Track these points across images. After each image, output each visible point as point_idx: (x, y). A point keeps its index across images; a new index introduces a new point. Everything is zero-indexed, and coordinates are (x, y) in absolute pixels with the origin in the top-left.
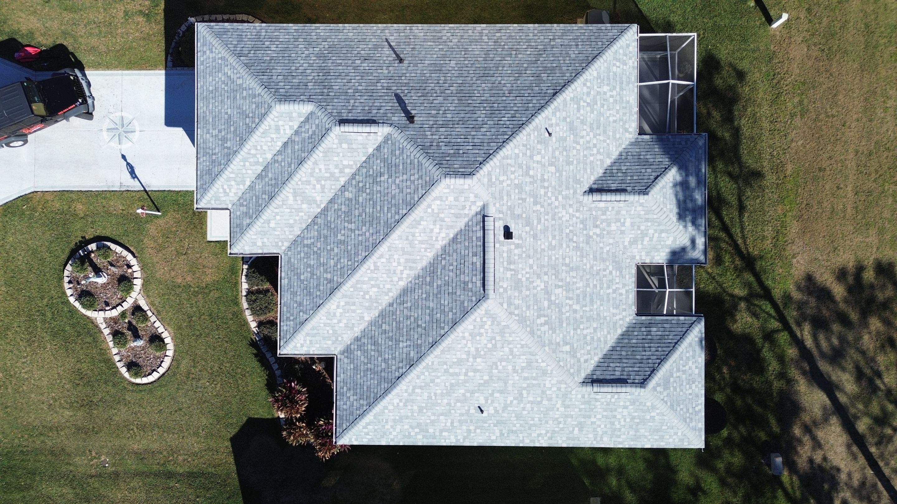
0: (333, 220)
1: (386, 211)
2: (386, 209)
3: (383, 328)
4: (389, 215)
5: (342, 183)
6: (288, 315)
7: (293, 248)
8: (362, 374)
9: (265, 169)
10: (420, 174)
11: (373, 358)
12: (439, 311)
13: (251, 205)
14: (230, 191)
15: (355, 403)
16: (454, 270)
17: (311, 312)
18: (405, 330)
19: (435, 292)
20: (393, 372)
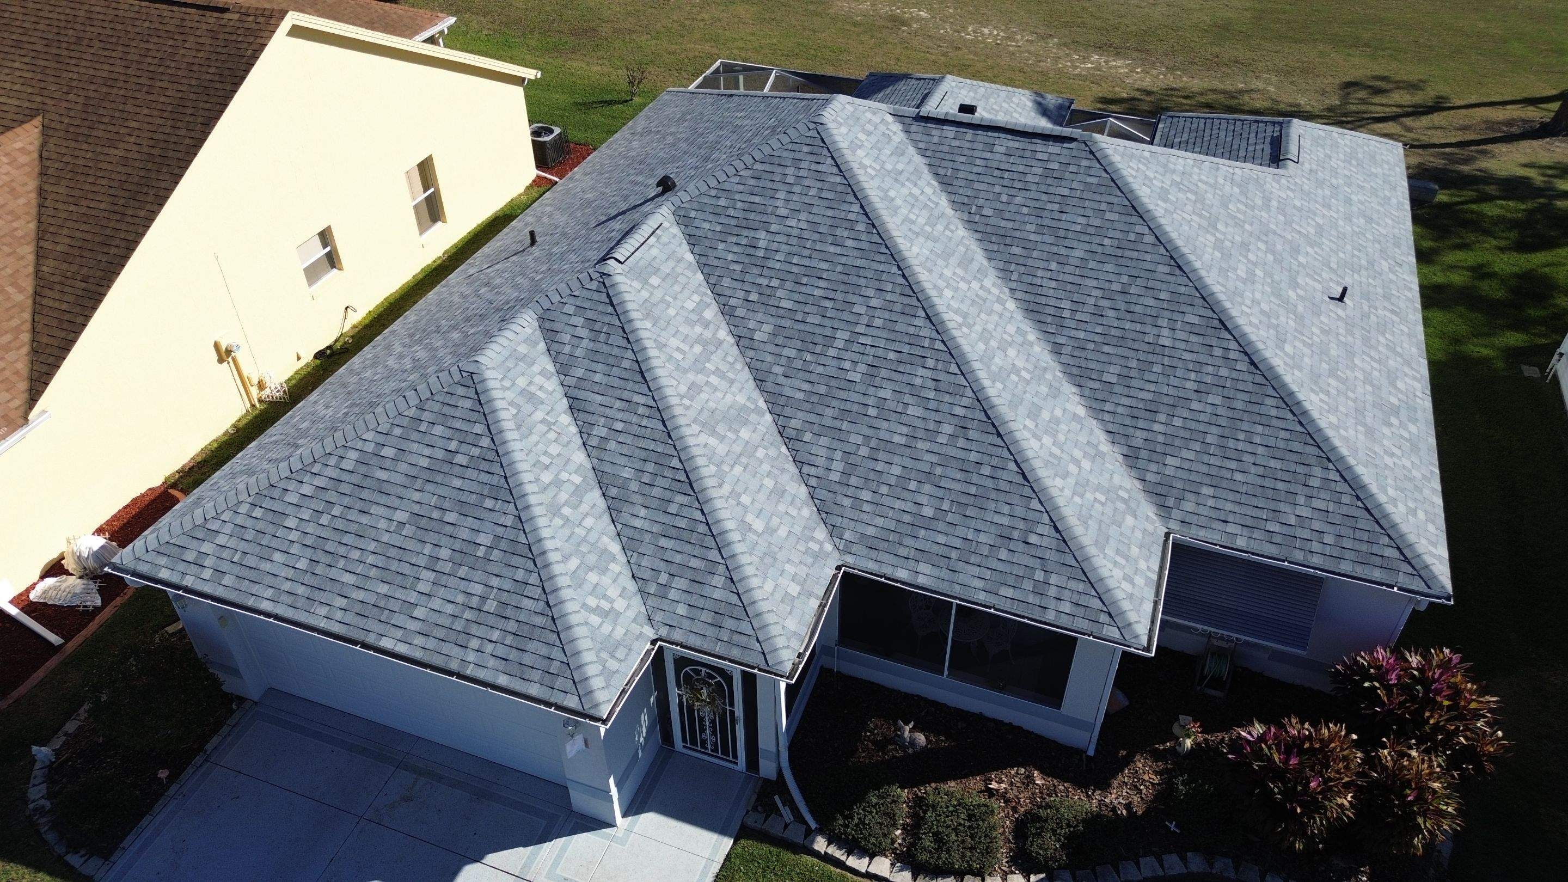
0: (806, 386)
1: (838, 250)
2: (832, 249)
3: (1114, 379)
4: (850, 243)
5: (731, 340)
7: (838, 521)
8: (1233, 465)
9: (603, 480)
10: (789, 163)
11: (1193, 425)
12: (1097, 240)
13: (678, 558)
14: (612, 601)
15: (1317, 504)
16: (1012, 192)
17: (1035, 504)
18: (1128, 325)
19: (1051, 240)
20: (1235, 375)
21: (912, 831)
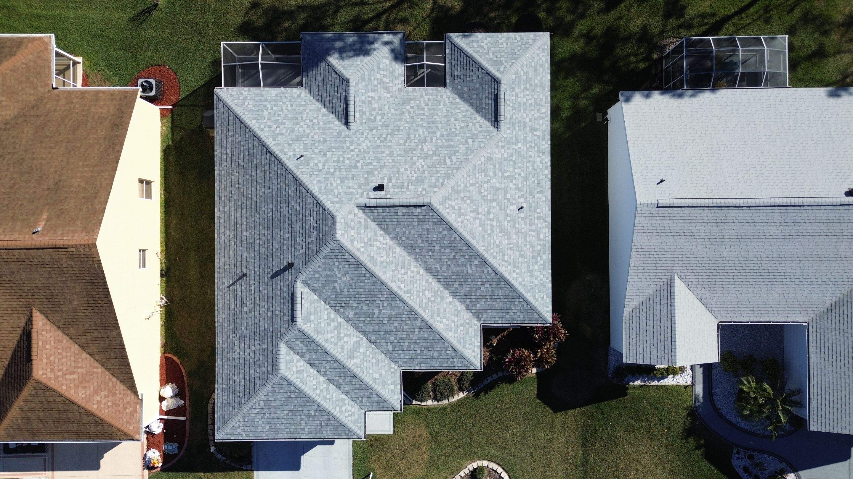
0: (372, 328)
1: (364, 284)
2: (361, 284)
3: (458, 286)
4: (366, 281)
5: (342, 320)
6: (449, 363)
7: (396, 360)
8: (495, 303)
9: (332, 381)
10: (333, 257)
11: (482, 294)
12: (442, 242)
13: (361, 394)
14: (351, 411)
15: (518, 308)
16: (410, 230)
17: (446, 344)
18: (458, 269)
19: (427, 245)
20: (491, 277)
21: (434, 391)
